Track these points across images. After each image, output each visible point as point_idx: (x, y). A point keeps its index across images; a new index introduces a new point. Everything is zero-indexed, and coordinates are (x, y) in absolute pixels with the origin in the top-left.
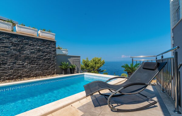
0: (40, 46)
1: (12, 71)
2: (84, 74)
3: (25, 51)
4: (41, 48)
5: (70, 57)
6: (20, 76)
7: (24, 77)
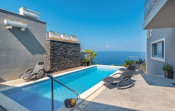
0: (74, 48)
1: (63, 65)
2: (97, 66)
3: (68, 52)
4: (74, 49)
5: (85, 53)
6: (66, 68)
7: (68, 68)
